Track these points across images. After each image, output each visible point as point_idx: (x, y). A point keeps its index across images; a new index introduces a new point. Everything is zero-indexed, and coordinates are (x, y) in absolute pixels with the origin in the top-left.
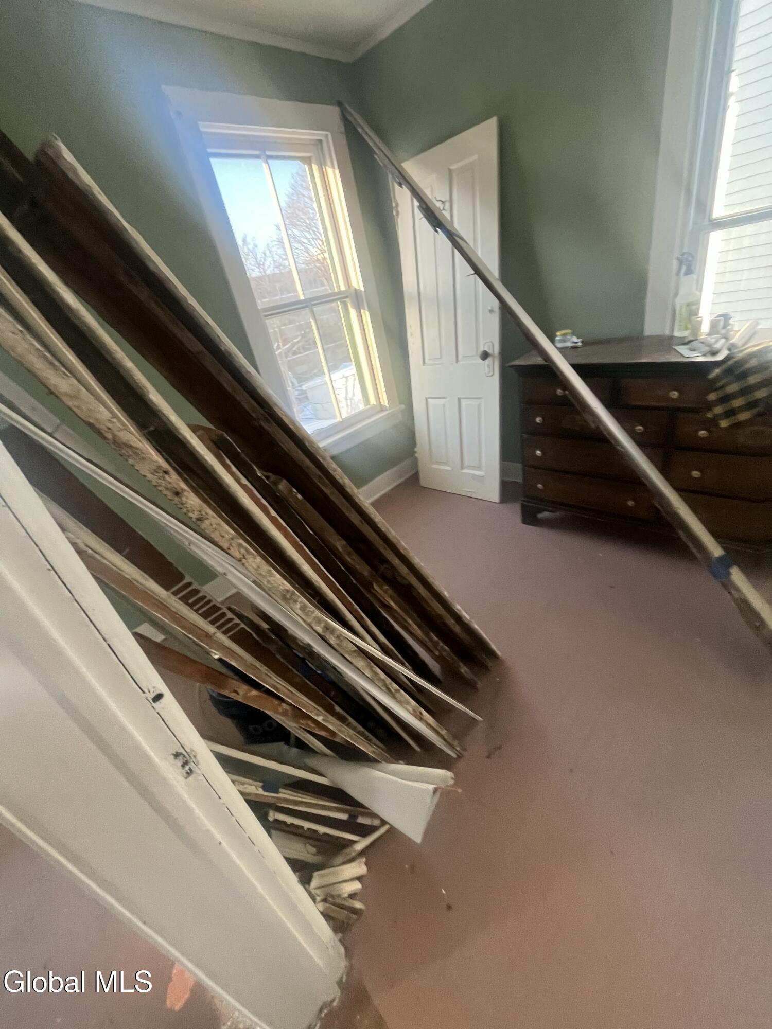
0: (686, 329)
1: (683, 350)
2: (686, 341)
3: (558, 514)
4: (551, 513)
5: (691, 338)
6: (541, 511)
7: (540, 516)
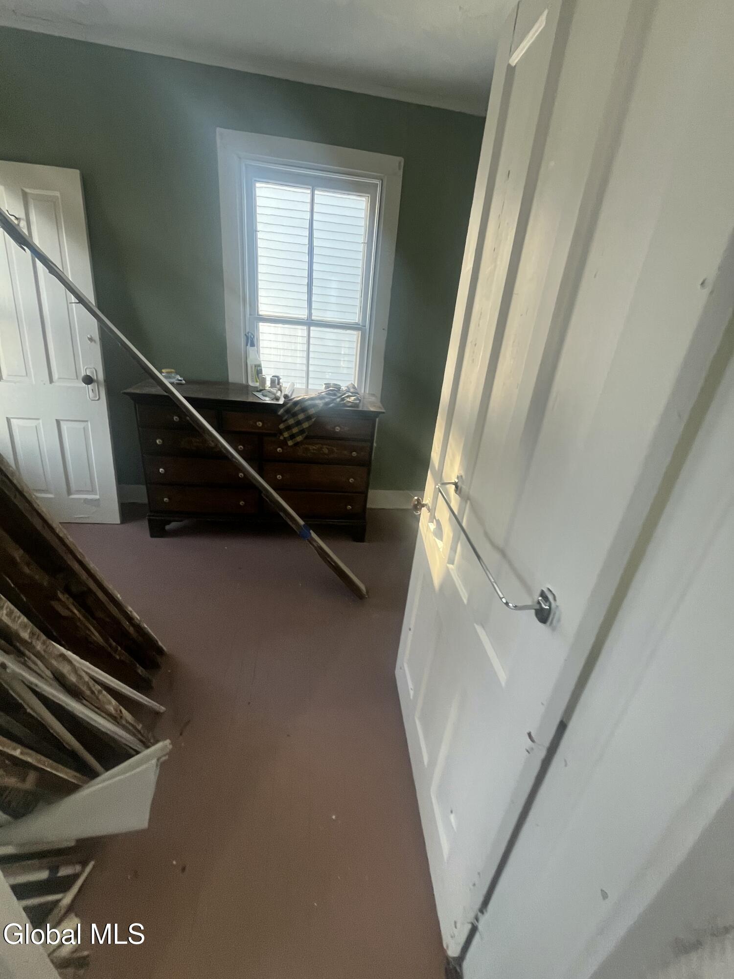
0: (257, 382)
1: (259, 395)
2: (259, 390)
3: (186, 522)
4: (179, 523)
5: (261, 388)
6: (169, 522)
7: (167, 527)
